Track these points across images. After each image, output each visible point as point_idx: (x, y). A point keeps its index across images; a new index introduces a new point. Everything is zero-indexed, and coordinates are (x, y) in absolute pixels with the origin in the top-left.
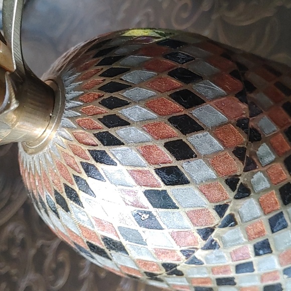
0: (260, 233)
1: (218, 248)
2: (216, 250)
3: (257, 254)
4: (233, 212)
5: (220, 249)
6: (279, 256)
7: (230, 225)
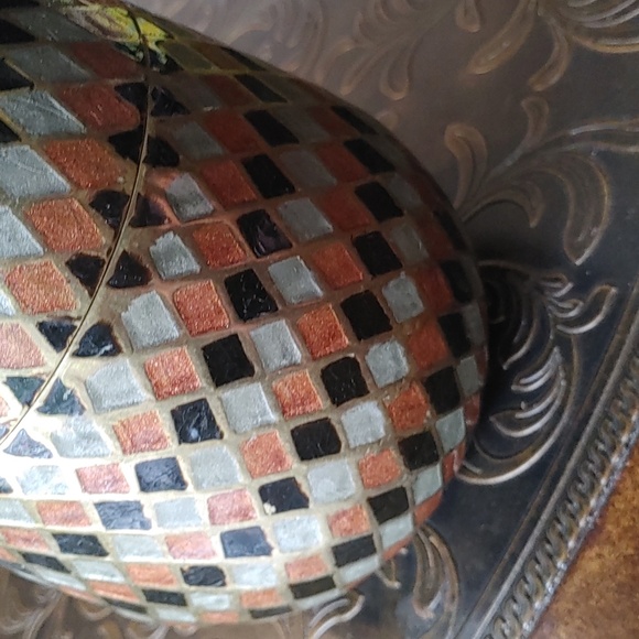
0: (184, 383)
1: (81, 414)
2: (76, 416)
3: (183, 438)
4: (107, 319)
5: (85, 413)
6: (241, 450)
7: (103, 351)
